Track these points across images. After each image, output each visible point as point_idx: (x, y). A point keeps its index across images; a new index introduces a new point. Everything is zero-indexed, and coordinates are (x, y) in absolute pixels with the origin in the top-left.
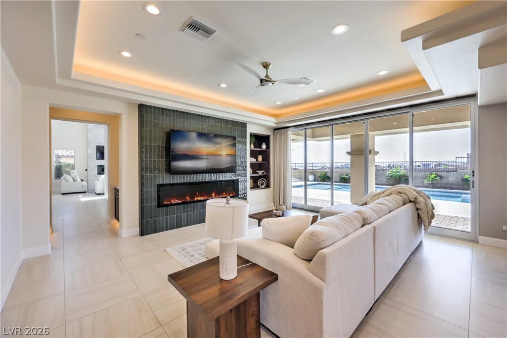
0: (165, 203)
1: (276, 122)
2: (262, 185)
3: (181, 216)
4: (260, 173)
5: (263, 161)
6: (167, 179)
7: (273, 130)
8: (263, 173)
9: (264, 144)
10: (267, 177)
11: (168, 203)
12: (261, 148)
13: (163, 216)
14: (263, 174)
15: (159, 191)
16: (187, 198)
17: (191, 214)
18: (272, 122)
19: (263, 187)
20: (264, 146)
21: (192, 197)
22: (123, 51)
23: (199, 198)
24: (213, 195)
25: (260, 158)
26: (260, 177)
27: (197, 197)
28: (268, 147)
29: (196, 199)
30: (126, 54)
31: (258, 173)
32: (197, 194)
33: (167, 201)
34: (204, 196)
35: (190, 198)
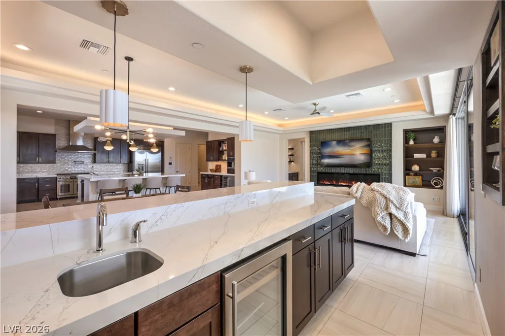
2: (436, 184)
4: (435, 170)
6: (321, 170)
8: (439, 171)
9: (436, 137)
15: (318, 176)
16: (334, 182)
19: (439, 186)
20: (436, 140)
21: (337, 182)
23: (342, 184)
24: (353, 183)
25: (434, 154)
27: (341, 182)
29: (340, 184)
34: (346, 183)
35: (336, 182)
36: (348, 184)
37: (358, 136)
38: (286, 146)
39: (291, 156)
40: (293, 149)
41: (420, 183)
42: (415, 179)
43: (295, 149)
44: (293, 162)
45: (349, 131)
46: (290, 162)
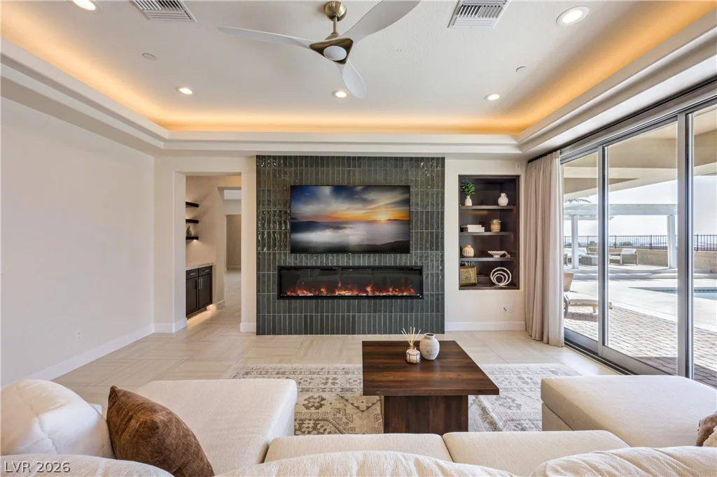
0: (289, 294)
1: (516, 143)
2: (499, 280)
3: (311, 316)
4: (497, 255)
5: (502, 230)
6: (291, 260)
7: (525, 163)
8: (503, 256)
9: (503, 195)
10: (511, 264)
11: (293, 294)
12: (498, 205)
13: (285, 312)
14: (503, 259)
15: (280, 276)
16: (323, 290)
17: (327, 317)
18: (506, 146)
19: (502, 284)
20: (503, 200)
21: (331, 289)
22: (182, 87)
23: (343, 293)
25: (496, 226)
26: (495, 264)
27: (341, 289)
28: (514, 200)
29: (337, 294)
30: (186, 91)
31: (492, 256)
32: (340, 285)
33: (292, 292)
34: (351, 290)
35: (328, 291)
36: (355, 293)
37: (380, 178)
38: (180, 195)
39: (191, 225)
40: (196, 205)
41: (474, 279)
42: (468, 272)
43: (203, 205)
44: (197, 238)
45: (360, 166)
46: (190, 238)
